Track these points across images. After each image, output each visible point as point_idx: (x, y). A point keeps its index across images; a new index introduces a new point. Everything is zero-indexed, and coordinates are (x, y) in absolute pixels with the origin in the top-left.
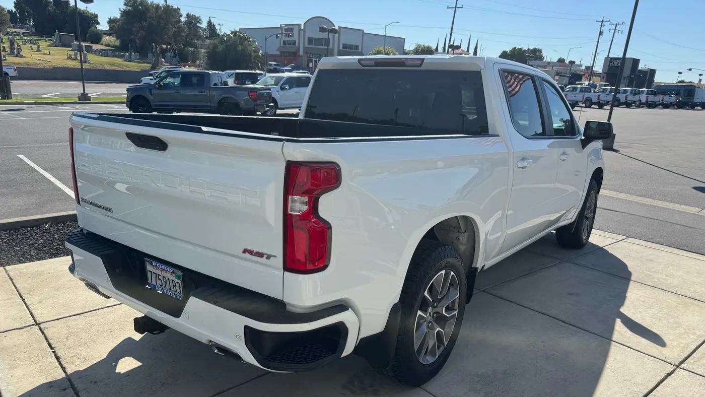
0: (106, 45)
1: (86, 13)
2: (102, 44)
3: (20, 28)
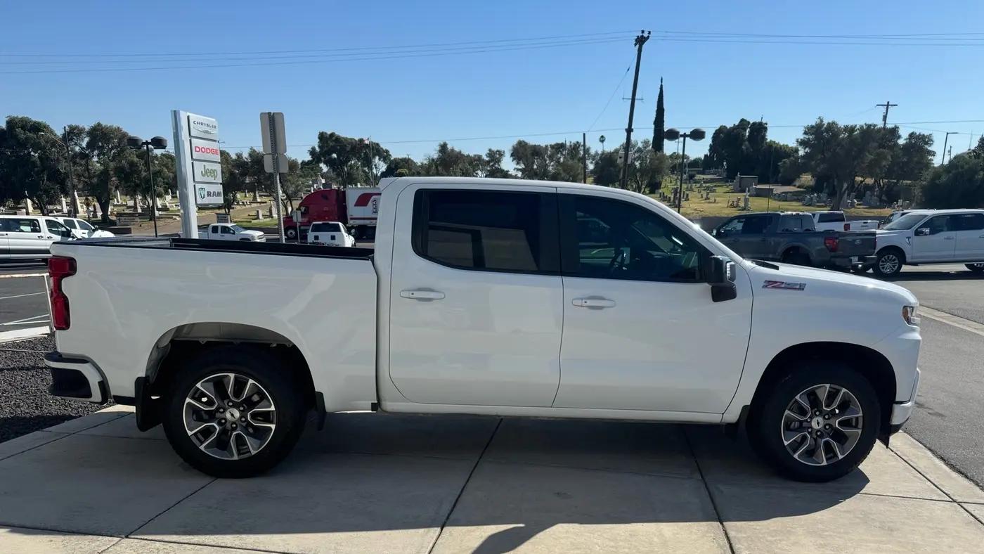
0: (799, 187)
1: (784, 148)
2: (795, 186)
3: (712, 174)
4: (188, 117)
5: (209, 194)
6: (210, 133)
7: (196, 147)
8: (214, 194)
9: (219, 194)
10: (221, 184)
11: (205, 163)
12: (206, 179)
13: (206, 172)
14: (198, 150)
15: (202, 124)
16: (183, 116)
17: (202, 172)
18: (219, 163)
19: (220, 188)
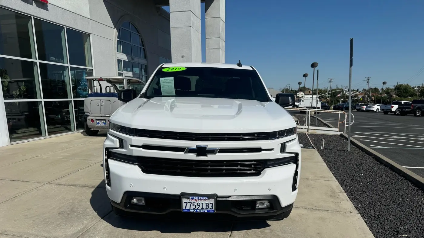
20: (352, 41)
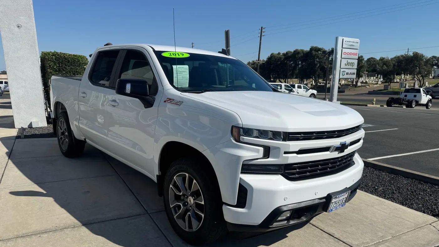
4: (343, 39)
5: (347, 74)
6: (354, 46)
7: (344, 53)
8: (351, 74)
9: (354, 74)
10: (356, 69)
11: (348, 60)
12: (347, 67)
13: (348, 64)
14: (345, 53)
15: (350, 42)
16: (340, 39)
17: (345, 64)
18: (357, 59)
19: (355, 71)
20: (227, 33)
